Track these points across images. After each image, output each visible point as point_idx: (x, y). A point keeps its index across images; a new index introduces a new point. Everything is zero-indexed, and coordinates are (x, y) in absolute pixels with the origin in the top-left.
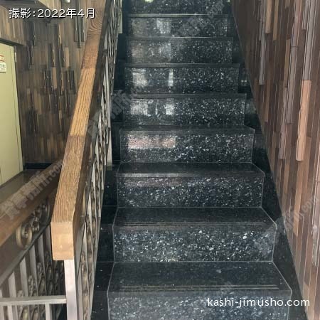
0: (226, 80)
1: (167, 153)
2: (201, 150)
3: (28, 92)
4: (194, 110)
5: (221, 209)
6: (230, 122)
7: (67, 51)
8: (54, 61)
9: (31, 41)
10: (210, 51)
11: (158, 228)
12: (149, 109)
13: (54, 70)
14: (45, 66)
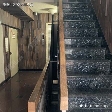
0: (97, 43)
1: (79, 68)
2: (92, 67)
3: (21, 45)
4: (88, 53)
5: (101, 89)
6: (100, 57)
7: (35, 31)
8: (30, 34)
9: (23, 28)
10: (90, 33)
11: (81, 96)
12: (72, 53)
13: (30, 37)
14: (27, 36)
